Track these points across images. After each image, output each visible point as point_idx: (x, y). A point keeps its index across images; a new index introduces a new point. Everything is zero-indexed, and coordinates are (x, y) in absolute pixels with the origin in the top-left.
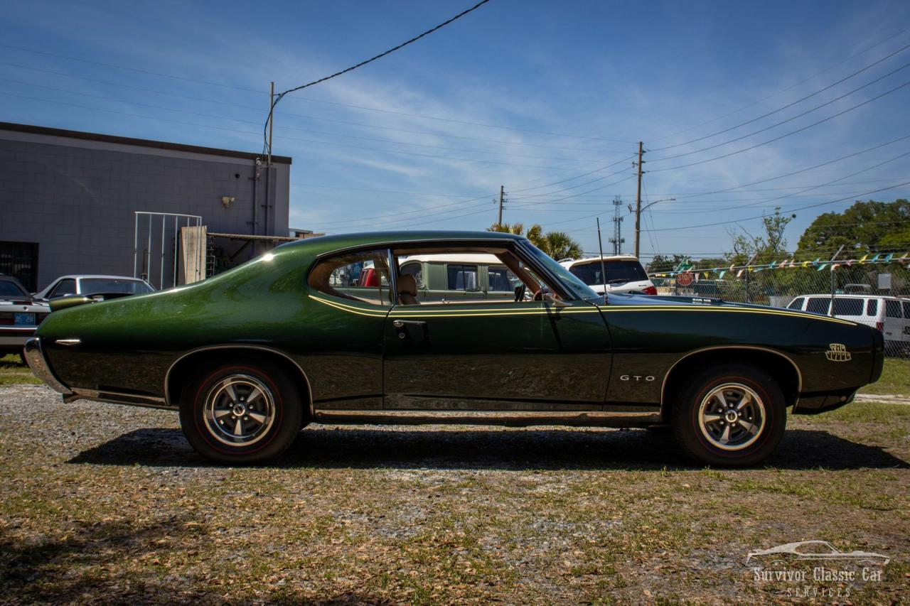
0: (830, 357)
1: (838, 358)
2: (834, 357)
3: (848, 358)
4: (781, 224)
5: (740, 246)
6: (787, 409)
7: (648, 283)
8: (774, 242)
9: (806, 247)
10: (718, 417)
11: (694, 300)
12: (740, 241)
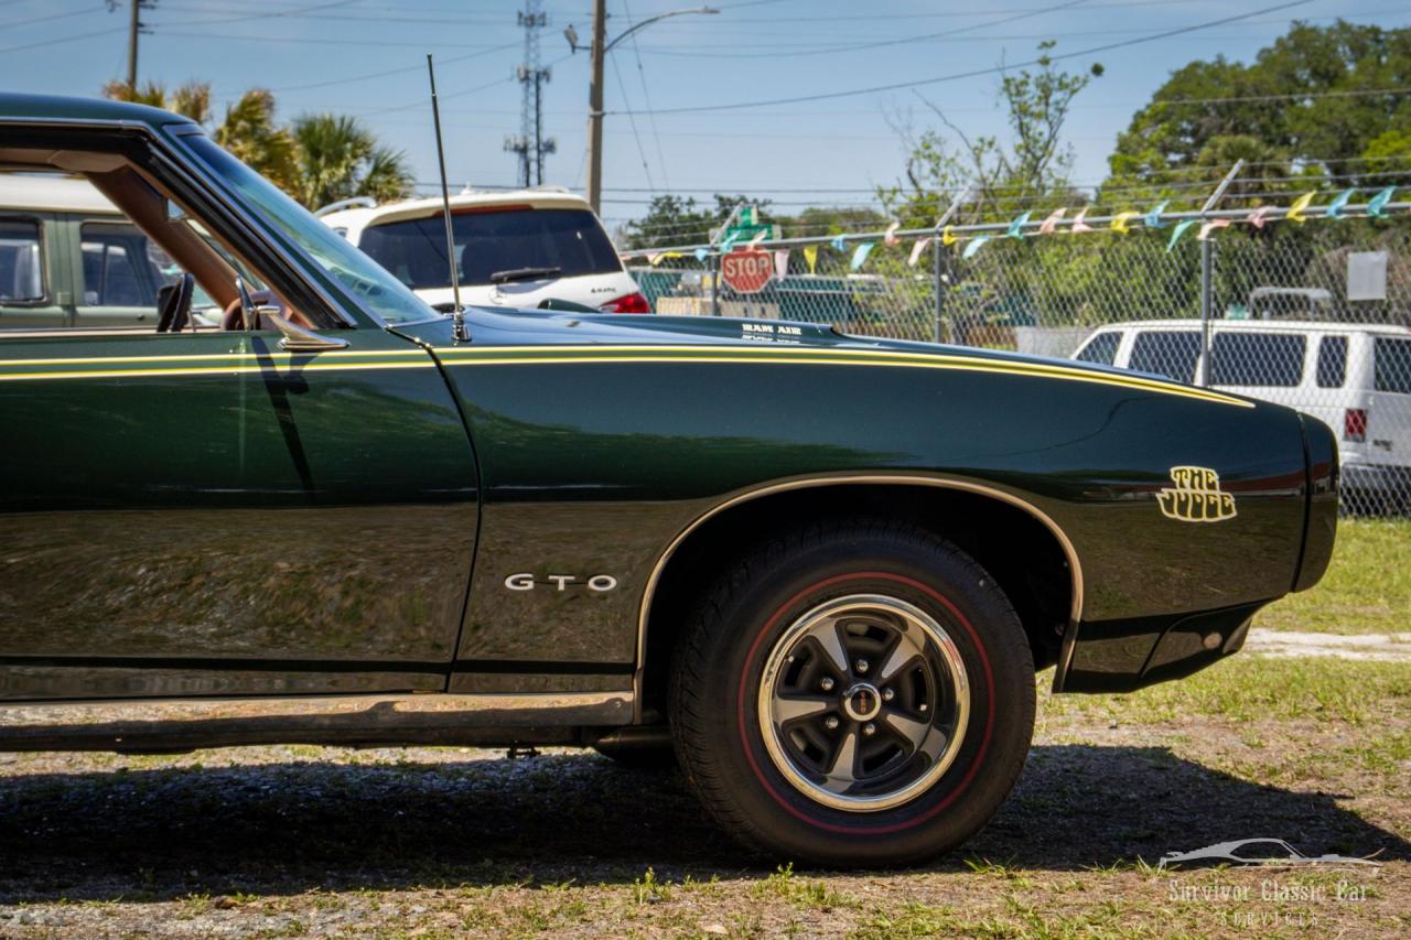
0: (1170, 510)
1: (1197, 512)
2: (1182, 509)
3: (1227, 510)
4: (1056, 96)
5: (927, 166)
6: (1039, 676)
7: (620, 283)
8: (1034, 155)
9: (1132, 168)
10: (819, 706)
11: (747, 327)
12: (928, 150)
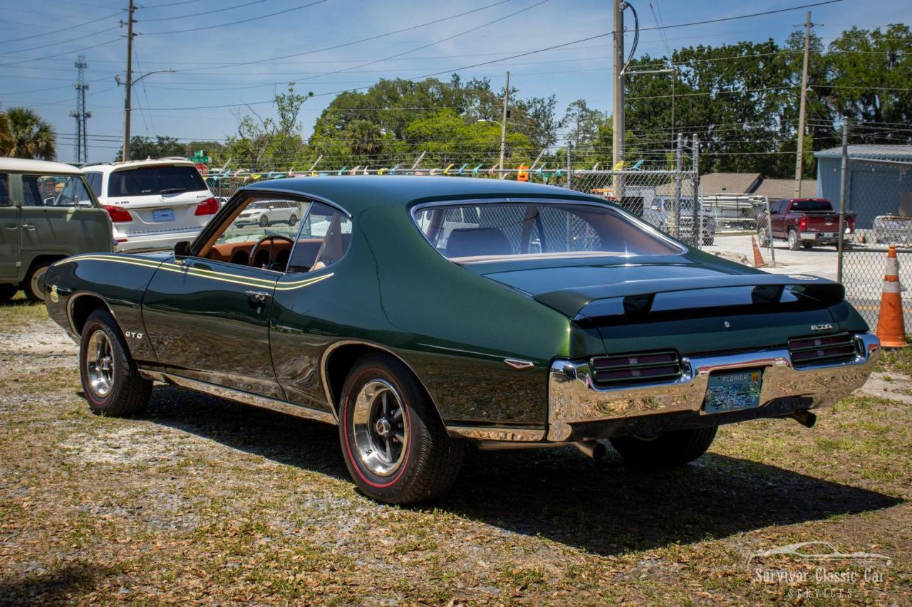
4: (295, 103)
5: (246, 129)
8: (287, 125)
9: (323, 132)
12: (246, 123)
